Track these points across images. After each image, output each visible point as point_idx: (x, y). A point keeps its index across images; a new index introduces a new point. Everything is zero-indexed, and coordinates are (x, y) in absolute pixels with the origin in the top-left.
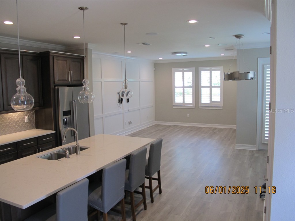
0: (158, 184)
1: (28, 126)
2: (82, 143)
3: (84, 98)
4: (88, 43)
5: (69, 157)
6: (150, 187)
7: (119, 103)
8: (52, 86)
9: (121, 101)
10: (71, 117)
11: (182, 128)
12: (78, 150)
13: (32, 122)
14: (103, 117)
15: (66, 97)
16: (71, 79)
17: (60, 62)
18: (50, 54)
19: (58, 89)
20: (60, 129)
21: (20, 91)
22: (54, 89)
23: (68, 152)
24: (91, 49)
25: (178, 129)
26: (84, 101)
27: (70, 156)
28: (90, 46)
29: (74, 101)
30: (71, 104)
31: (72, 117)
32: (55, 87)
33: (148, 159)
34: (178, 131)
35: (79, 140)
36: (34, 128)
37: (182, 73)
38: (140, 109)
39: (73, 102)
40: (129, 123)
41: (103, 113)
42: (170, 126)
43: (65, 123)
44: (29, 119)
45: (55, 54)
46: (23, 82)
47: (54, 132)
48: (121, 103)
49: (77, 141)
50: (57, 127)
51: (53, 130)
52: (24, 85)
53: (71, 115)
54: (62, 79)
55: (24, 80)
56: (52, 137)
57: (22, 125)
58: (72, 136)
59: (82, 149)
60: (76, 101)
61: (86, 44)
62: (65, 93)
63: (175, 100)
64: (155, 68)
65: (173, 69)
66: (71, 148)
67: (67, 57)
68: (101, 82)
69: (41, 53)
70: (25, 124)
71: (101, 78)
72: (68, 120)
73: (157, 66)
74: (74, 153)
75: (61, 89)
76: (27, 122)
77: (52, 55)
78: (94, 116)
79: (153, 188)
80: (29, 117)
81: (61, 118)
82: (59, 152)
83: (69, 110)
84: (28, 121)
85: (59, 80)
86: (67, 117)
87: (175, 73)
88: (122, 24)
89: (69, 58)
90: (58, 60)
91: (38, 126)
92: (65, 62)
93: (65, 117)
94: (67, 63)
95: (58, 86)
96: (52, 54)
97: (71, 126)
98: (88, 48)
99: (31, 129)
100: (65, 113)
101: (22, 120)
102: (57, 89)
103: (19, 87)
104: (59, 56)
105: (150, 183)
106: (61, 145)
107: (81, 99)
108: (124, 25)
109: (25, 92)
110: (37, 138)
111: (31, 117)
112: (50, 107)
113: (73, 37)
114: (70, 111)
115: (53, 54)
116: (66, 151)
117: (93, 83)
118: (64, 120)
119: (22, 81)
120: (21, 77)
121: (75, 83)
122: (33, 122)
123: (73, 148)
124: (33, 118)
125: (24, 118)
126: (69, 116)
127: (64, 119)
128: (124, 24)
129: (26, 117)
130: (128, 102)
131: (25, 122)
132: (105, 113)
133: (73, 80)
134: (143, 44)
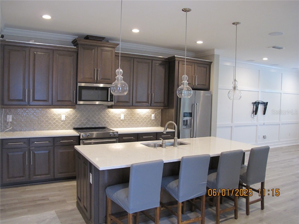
1: (153, 123)
3: (183, 93)
4: (215, 49)
7: (252, 114)
9: (255, 112)
10: (192, 119)
12: (176, 142)
13: (158, 120)
14: (232, 127)
16: (196, 84)
18: (176, 59)
21: (118, 79)
23: (164, 142)
24: (219, 55)
27: (167, 147)
28: (216, 52)
29: (195, 104)
36: (159, 126)
38: (279, 124)
40: (264, 137)
41: (232, 123)
43: (186, 124)
44: (155, 117)
45: (180, 59)
48: (256, 114)
52: (122, 74)
55: (121, 70)
56: (171, 135)
57: (149, 121)
60: (198, 104)
61: (213, 50)
70: (152, 121)
72: (189, 121)
76: (154, 120)
80: (155, 115)
81: (182, 119)
83: (191, 112)
86: (188, 118)
88: (234, 24)
89: (195, 63)
90: (183, 64)
91: (162, 125)
92: (190, 66)
93: (185, 118)
94: (192, 67)
98: (215, 54)
101: (149, 118)
103: (118, 76)
109: (122, 80)
110: (157, 133)
111: (157, 115)
112: (173, 108)
113: (196, 42)
115: (179, 59)
117: (219, 90)
119: (120, 72)
120: (120, 68)
121: (199, 87)
122: (159, 121)
124: (159, 117)
125: (151, 116)
126: (190, 118)
127: (184, 120)
128: (237, 24)
129: (153, 115)
130: (264, 113)
131: (151, 119)
132: (235, 123)
133: (198, 84)
134: (273, 47)
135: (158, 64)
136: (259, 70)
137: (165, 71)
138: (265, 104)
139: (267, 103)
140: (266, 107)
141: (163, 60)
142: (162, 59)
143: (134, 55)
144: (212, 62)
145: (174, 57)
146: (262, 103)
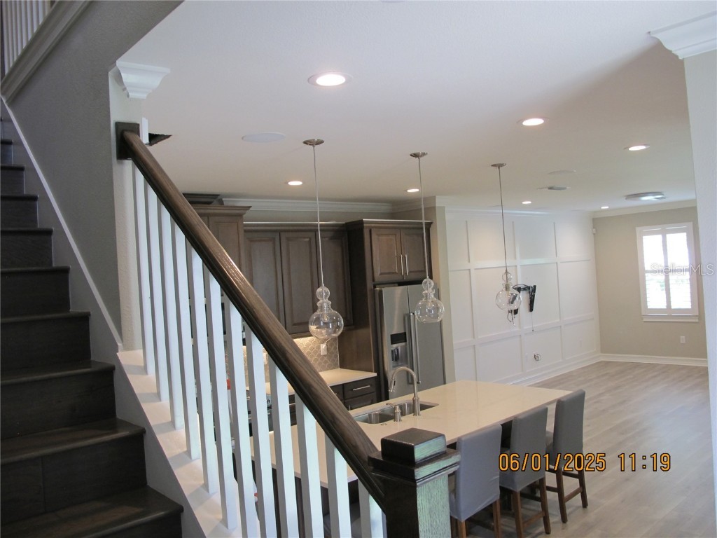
0: (579, 486)
1: (326, 362)
2: (424, 396)
3: (426, 313)
4: (436, 197)
5: (400, 420)
6: (559, 489)
7: (510, 314)
8: (369, 285)
10: (406, 345)
11: (666, 369)
12: (417, 407)
13: (333, 355)
14: (474, 346)
15: (397, 307)
16: (406, 271)
17: (384, 238)
18: (365, 225)
19: (381, 292)
20: (386, 369)
21: (322, 307)
22: (374, 292)
23: (398, 410)
24: (444, 207)
25: (656, 373)
26: (426, 318)
27: (403, 418)
28: (439, 202)
29: (411, 314)
30: (407, 319)
31: (408, 346)
32: (375, 287)
33: (552, 431)
34: (655, 376)
35: (419, 390)
36: (338, 368)
37: (660, 237)
38: (561, 327)
39: (410, 316)
40: (536, 357)
41: (474, 338)
42: (637, 365)
43: (396, 358)
44: (328, 350)
45: (373, 225)
46: (327, 293)
47: (375, 374)
48: (516, 312)
49: (414, 392)
50: (379, 367)
51: (371, 371)
52: (328, 297)
53: (406, 341)
54: (387, 271)
55: (327, 290)
56: (371, 385)
58: (409, 383)
59: (423, 407)
60: (415, 313)
61: (434, 198)
62: (394, 298)
63: (646, 302)
64: (594, 230)
65: (638, 229)
66: (405, 405)
67: (395, 228)
68: (469, 270)
69: (347, 225)
71: (469, 262)
72: (401, 351)
73: (599, 225)
74: (410, 413)
75: (386, 290)
76: (325, 356)
77: (367, 227)
78: (454, 342)
79: (566, 493)
80: (327, 345)
81: (388, 348)
82: (383, 410)
83: (402, 331)
84: (326, 353)
85: (381, 274)
86: (399, 346)
87: (644, 237)
88: (494, 165)
89: (400, 228)
90: (379, 235)
91: (344, 364)
92: (392, 237)
93: (395, 346)
94: (396, 238)
95: (382, 286)
96: (368, 225)
97: (407, 363)
98: (437, 205)
99: (332, 369)
100: (396, 339)
101: (316, 352)
102: (378, 292)
103: (321, 301)
104: (381, 227)
105: (559, 481)
106: (387, 398)
107: (421, 314)
108: (499, 168)
109: (330, 309)
110: (343, 385)
111: (331, 345)
112: (366, 325)
113: (406, 191)
114: (405, 333)
115: (370, 225)
116: (395, 409)
118: (392, 351)
119: (325, 292)
120: (323, 285)
121: (412, 277)
122: (336, 356)
123: (409, 405)
124: (335, 348)
125: (319, 348)
126: (403, 344)
127: (392, 349)
128: (499, 166)
129: (323, 346)
130: (531, 310)
131: (320, 355)
132: (479, 337)
133: (410, 272)
134: (550, 188)
135: (327, 239)
136: (513, 222)
137: (342, 252)
138: (532, 291)
139: (535, 286)
140: (534, 296)
141: (337, 228)
142: (334, 228)
143: (281, 225)
144: (431, 223)
145: (361, 223)
146: (524, 289)
